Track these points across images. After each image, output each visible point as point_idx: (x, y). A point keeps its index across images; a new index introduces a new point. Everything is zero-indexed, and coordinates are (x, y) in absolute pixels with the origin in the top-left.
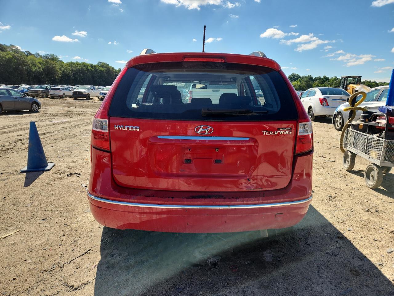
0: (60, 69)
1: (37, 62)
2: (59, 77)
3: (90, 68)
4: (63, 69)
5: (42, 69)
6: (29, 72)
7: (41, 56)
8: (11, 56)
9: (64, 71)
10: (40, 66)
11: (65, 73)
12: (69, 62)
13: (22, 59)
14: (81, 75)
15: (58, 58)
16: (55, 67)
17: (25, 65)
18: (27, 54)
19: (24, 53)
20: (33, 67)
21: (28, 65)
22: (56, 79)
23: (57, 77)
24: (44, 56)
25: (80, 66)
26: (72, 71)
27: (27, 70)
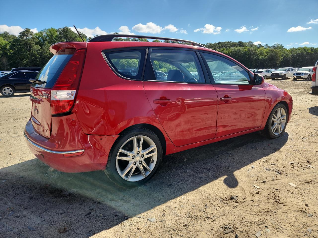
0: (282, 56)
1: (264, 52)
2: (280, 62)
3: (309, 51)
4: (284, 55)
5: (267, 57)
6: (257, 60)
7: (269, 47)
8: (247, 50)
9: (285, 56)
10: (266, 54)
11: (286, 59)
12: (291, 49)
13: (254, 51)
14: (300, 59)
15: (283, 46)
16: (278, 54)
17: (255, 55)
18: (259, 47)
19: (257, 46)
20: (260, 56)
21: (257, 55)
22: (277, 64)
23: (277, 62)
24: (272, 47)
25: (300, 51)
26: (293, 55)
27: (256, 59)
